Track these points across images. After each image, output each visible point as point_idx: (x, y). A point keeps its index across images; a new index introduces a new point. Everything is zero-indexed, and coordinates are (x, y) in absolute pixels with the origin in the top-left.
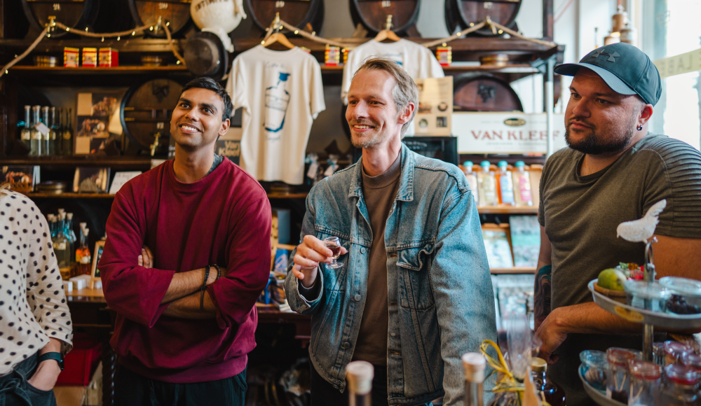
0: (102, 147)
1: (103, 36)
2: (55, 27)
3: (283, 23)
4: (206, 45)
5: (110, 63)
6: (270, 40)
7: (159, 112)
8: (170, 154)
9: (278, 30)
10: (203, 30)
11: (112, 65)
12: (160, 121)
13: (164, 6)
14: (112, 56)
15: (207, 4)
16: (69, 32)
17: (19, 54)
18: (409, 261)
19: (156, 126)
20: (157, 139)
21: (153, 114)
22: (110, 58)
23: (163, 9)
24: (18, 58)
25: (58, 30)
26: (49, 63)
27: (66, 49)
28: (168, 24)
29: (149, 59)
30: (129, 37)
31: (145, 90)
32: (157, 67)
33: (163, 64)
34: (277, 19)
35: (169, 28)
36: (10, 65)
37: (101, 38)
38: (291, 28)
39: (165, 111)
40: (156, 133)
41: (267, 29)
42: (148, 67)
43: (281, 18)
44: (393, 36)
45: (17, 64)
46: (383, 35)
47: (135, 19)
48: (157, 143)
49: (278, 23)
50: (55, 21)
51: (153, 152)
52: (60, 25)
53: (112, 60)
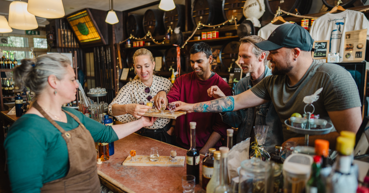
0: (215, 68)
1: (214, 27)
2: (200, 25)
3: (282, 11)
4: (245, 26)
5: (215, 37)
6: (275, 20)
7: (233, 54)
8: (235, 71)
9: (279, 14)
10: (247, 19)
11: (216, 37)
12: (233, 58)
13: (235, 11)
14: (216, 34)
15: (248, 8)
16: (204, 27)
17: (190, 36)
18: (262, 113)
19: (232, 60)
20: (231, 65)
21: (231, 55)
22: (215, 35)
23: (235, 12)
24: (190, 38)
25: (201, 26)
26: (198, 39)
27: (203, 33)
28: (236, 18)
29: (228, 34)
30: (223, 25)
31: (229, 46)
32: (231, 37)
33: (233, 35)
34: (279, 9)
35: (236, 20)
36: (188, 40)
37: (213, 27)
38: (286, 12)
39: (235, 54)
40: (231, 63)
41: (275, 15)
42: (228, 37)
43: (281, 9)
44: (341, 8)
45: (190, 40)
46: (335, 9)
47: (225, 18)
48: (231, 67)
49: (279, 11)
50: (201, 23)
51: (229, 71)
52: (202, 24)
53: (216, 36)
